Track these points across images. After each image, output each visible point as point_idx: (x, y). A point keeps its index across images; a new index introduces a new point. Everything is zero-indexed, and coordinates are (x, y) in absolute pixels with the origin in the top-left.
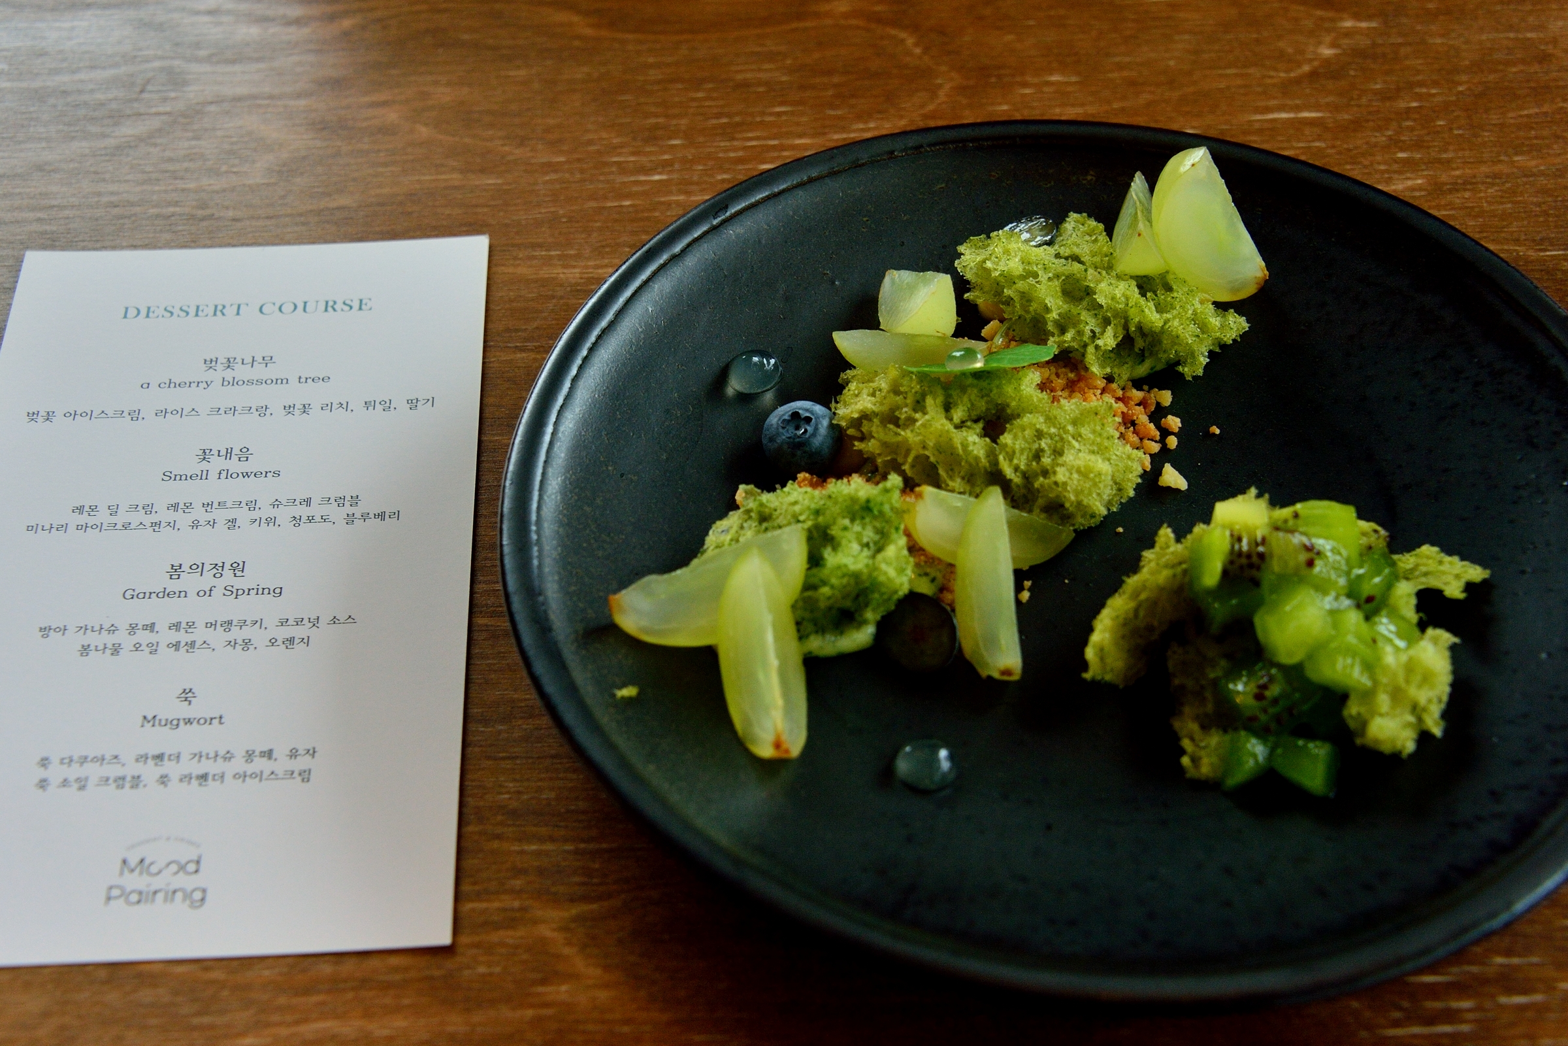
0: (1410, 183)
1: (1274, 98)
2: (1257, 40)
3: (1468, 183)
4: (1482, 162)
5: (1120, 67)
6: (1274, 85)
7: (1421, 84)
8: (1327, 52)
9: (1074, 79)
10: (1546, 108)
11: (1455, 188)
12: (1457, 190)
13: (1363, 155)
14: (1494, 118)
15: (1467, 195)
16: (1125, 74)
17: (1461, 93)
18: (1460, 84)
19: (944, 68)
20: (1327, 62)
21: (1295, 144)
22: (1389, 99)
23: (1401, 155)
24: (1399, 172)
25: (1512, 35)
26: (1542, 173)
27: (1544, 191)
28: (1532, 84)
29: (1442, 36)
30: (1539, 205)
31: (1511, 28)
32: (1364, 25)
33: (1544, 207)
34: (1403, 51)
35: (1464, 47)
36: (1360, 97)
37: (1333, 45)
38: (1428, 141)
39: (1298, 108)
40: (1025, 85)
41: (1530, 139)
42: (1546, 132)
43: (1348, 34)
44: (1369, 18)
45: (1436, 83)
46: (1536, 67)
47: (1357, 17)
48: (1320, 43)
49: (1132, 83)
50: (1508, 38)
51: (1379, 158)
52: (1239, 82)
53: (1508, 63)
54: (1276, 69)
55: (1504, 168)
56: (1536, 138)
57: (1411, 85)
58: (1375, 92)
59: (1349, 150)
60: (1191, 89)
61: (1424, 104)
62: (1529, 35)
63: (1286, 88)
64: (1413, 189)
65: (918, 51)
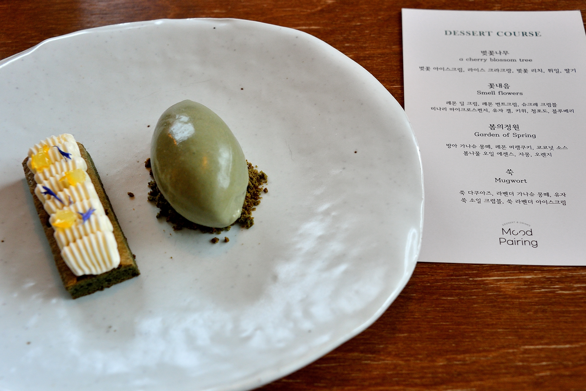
38: (359, 39)
61: (363, 24)
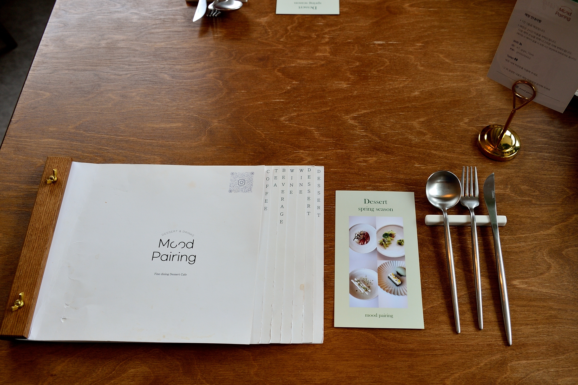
0: (294, 114)
1: (278, 97)
2: (278, 85)
3: (303, 115)
4: (307, 111)
5: (254, 90)
6: (278, 94)
7: (302, 95)
8: (289, 88)
9: (246, 92)
10: (321, 101)
11: (301, 115)
12: (301, 116)
13: (288, 108)
14: (312, 102)
15: (302, 117)
16: (254, 91)
17: (308, 97)
18: (308, 95)
19: (225, 88)
20: (288, 90)
21: (278, 106)
22: (296, 98)
23: (294, 109)
24: (293, 112)
25: (320, 86)
26: (316, 113)
27: (315, 117)
28: (320, 96)
29: (309, 85)
30: (313, 119)
31: (321, 84)
32: (297, 83)
33: (314, 120)
34: (301, 88)
35: (312, 88)
36: (291, 97)
37: (290, 87)
39: (281, 99)
40: (237, 92)
41: (316, 106)
42: (319, 105)
43: (293, 84)
44: (298, 81)
45: (305, 95)
46: (322, 93)
47: (296, 81)
48: (288, 86)
49: (255, 93)
50: (319, 86)
51: (291, 109)
52: (273, 93)
53: (318, 91)
54: (279, 91)
55: (310, 112)
56: (317, 106)
57: (301, 95)
58: (294, 96)
59: (286, 107)
60: (264, 94)
62: (323, 86)
63: (280, 95)
64: (294, 115)
65: (222, 85)
